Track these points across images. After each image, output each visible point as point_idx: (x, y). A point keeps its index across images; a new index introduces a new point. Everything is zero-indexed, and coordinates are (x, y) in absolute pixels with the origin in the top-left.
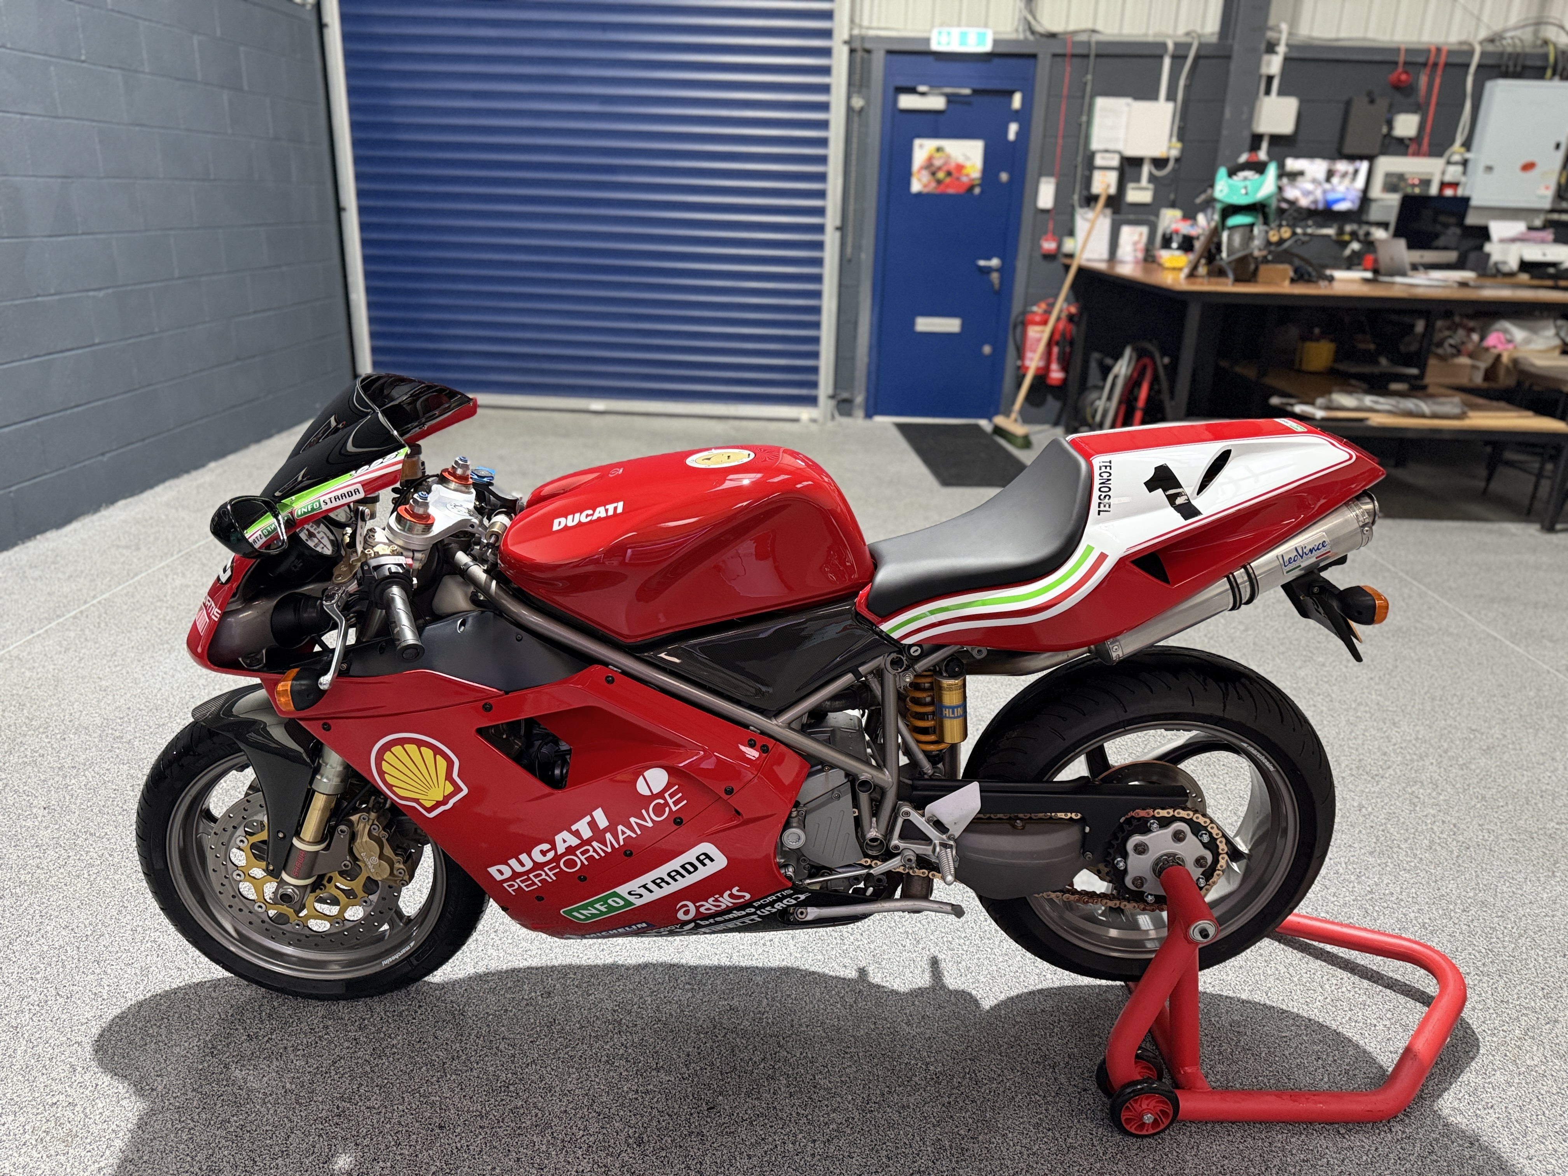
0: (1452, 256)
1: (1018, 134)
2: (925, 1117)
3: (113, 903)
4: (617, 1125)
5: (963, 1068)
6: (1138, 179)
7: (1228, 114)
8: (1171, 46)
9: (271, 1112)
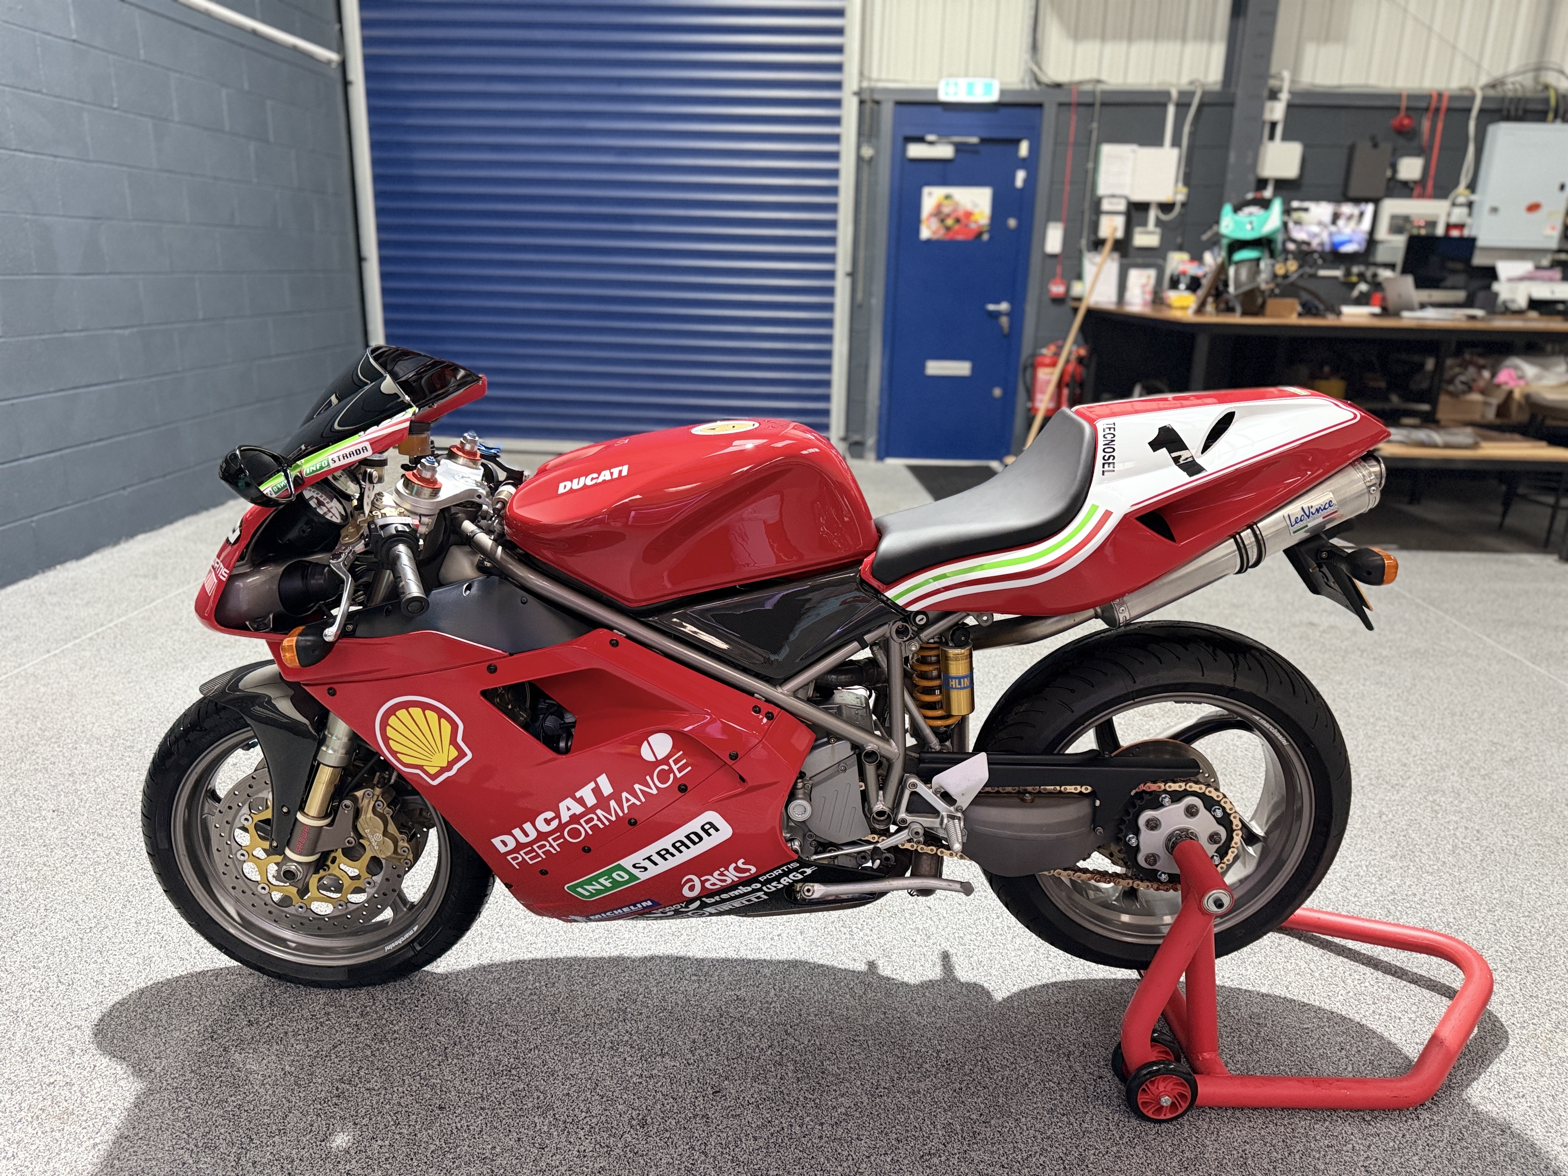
0: (1460, 295)
1: (1026, 181)
2: (936, 1103)
3: (118, 898)
4: (620, 1107)
5: (975, 1056)
6: (1144, 224)
7: (1232, 157)
8: (1174, 94)
9: (270, 1092)
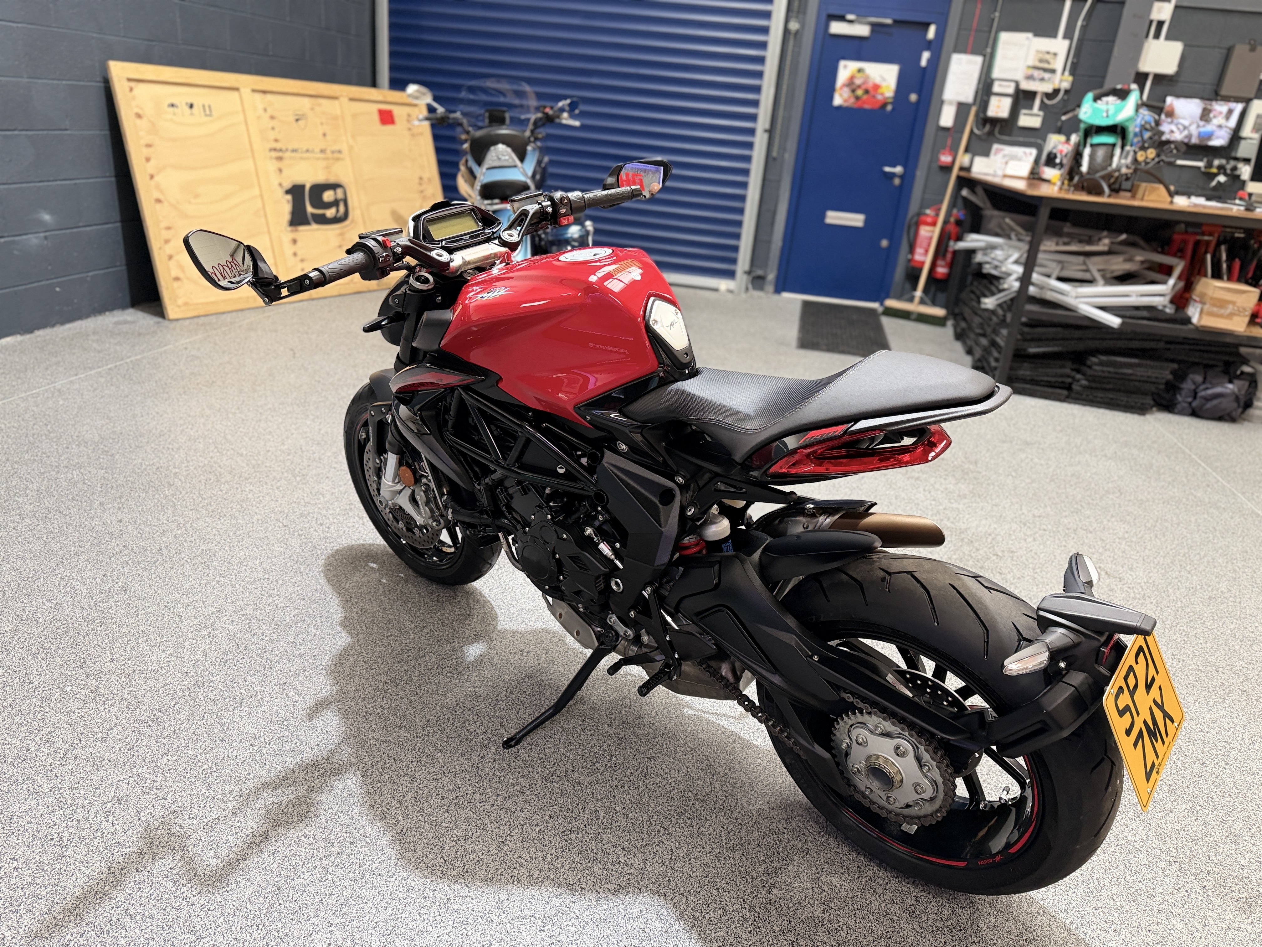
1: (929, 61)
6: (1031, 107)
7: (1116, 54)
